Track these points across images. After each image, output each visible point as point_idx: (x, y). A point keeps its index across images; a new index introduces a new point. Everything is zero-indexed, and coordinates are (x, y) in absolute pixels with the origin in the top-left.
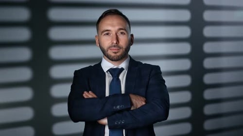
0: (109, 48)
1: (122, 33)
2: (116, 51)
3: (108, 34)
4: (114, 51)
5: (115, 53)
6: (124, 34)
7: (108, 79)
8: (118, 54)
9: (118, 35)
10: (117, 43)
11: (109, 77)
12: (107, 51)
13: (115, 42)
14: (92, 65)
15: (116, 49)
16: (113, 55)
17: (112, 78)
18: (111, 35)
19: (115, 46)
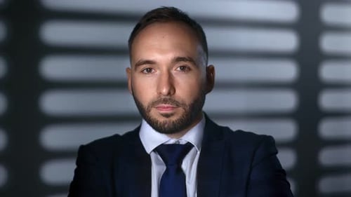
0: (154, 104)
1: (183, 68)
2: (169, 112)
3: (149, 70)
4: (164, 112)
5: (167, 116)
6: (190, 69)
7: (157, 170)
8: (174, 119)
9: (173, 72)
10: (169, 94)
11: (158, 163)
12: (150, 111)
13: (165, 91)
14: (122, 134)
15: (167, 108)
16: (162, 120)
17: (165, 168)
18: (158, 72)
19: (165, 101)
